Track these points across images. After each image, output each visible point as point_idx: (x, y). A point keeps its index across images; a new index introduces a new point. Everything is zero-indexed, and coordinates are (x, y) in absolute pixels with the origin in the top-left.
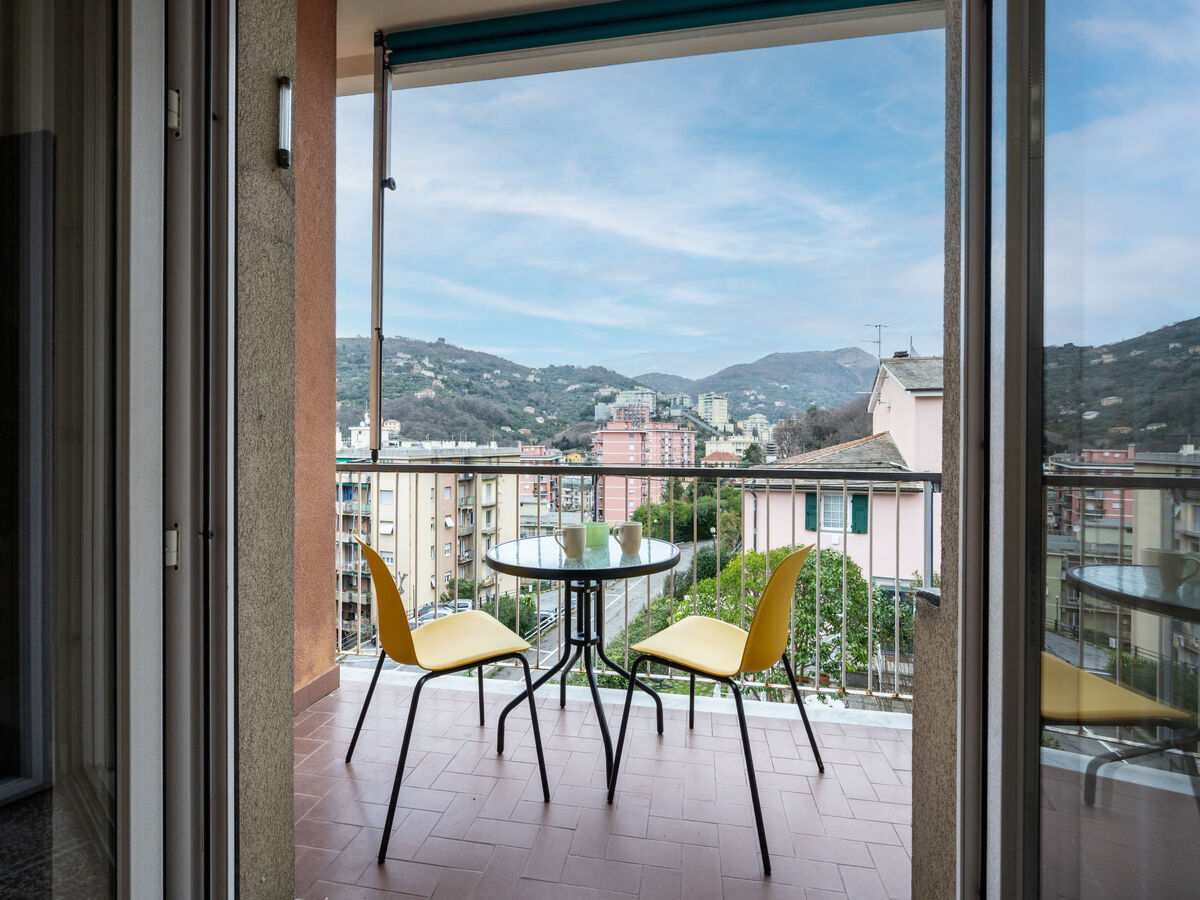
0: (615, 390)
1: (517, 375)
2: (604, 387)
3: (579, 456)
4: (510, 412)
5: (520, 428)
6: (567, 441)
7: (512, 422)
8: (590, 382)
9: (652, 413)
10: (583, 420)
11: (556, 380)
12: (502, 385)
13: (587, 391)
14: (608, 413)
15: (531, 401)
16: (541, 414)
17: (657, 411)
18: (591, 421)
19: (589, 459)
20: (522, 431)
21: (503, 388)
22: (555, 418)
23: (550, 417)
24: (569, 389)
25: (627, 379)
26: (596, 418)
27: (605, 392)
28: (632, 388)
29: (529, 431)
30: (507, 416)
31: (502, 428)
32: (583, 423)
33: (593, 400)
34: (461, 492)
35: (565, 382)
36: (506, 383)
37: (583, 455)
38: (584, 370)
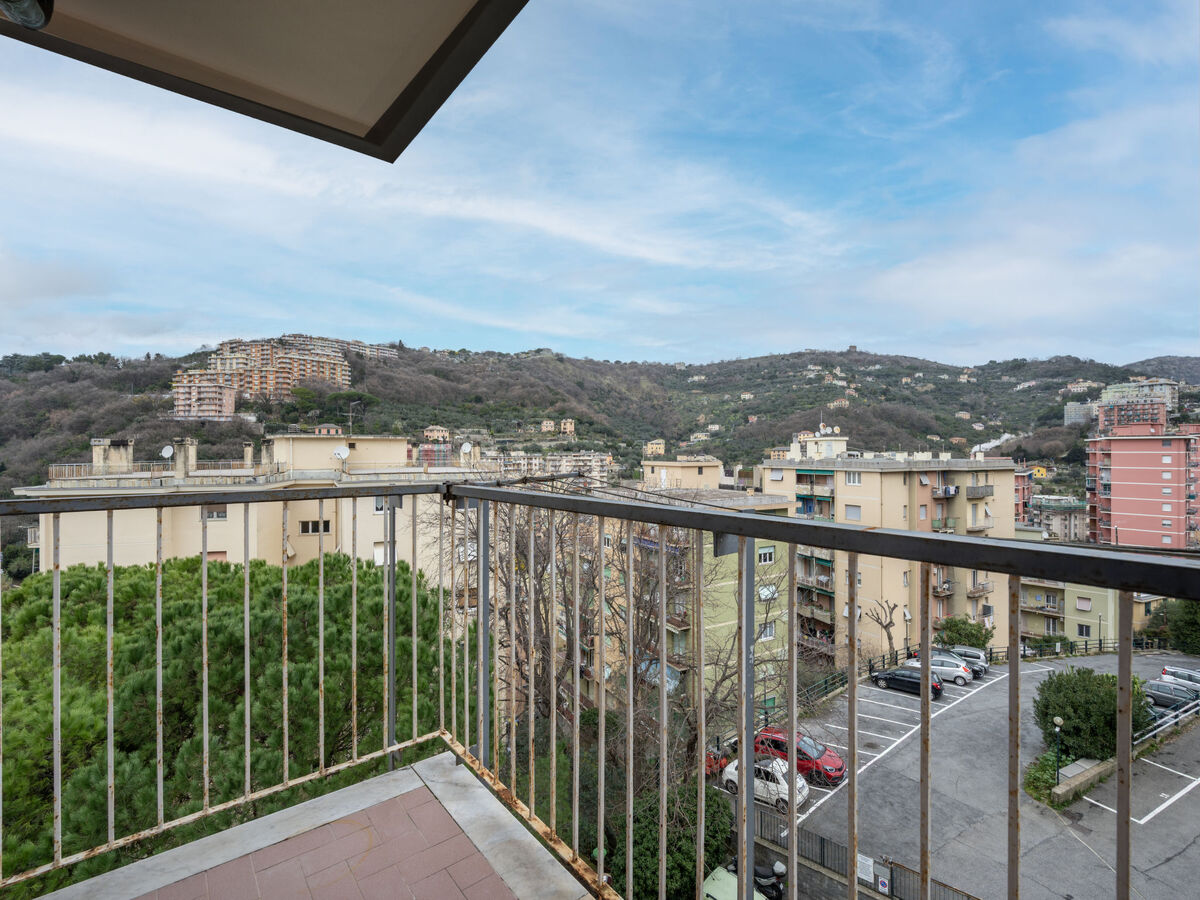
0: (1095, 385)
1: (946, 377)
2: (1075, 381)
3: (1043, 471)
4: (937, 418)
5: (951, 436)
6: (1024, 451)
7: (940, 430)
8: (1052, 377)
9: (1171, 412)
10: (1044, 424)
11: (999, 378)
12: (925, 388)
13: (1047, 388)
14: (1088, 414)
15: (964, 405)
16: (979, 420)
17: (1180, 409)
18: (1060, 425)
19: (1059, 474)
20: (955, 440)
21: (926, 392)
22: (999, 423)
23: (992, 423)
24: (1020, 387)
25: (1116, 368)
26: (1067, 422)
27: (1080, 387)
28: (1125, 379)
29: (964, 440)
30: (933, 423)
31: (928, 437)
32: (1045, 429)
33: (1058, 399)
34: (938, 513)
35: (1013, 380)
36: (931, 386)
37: (1049, 469)
38: (1043, 363)
